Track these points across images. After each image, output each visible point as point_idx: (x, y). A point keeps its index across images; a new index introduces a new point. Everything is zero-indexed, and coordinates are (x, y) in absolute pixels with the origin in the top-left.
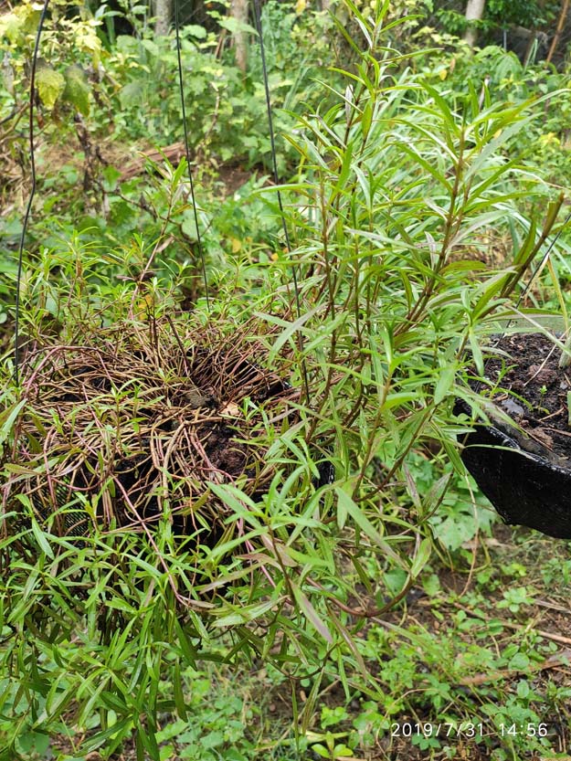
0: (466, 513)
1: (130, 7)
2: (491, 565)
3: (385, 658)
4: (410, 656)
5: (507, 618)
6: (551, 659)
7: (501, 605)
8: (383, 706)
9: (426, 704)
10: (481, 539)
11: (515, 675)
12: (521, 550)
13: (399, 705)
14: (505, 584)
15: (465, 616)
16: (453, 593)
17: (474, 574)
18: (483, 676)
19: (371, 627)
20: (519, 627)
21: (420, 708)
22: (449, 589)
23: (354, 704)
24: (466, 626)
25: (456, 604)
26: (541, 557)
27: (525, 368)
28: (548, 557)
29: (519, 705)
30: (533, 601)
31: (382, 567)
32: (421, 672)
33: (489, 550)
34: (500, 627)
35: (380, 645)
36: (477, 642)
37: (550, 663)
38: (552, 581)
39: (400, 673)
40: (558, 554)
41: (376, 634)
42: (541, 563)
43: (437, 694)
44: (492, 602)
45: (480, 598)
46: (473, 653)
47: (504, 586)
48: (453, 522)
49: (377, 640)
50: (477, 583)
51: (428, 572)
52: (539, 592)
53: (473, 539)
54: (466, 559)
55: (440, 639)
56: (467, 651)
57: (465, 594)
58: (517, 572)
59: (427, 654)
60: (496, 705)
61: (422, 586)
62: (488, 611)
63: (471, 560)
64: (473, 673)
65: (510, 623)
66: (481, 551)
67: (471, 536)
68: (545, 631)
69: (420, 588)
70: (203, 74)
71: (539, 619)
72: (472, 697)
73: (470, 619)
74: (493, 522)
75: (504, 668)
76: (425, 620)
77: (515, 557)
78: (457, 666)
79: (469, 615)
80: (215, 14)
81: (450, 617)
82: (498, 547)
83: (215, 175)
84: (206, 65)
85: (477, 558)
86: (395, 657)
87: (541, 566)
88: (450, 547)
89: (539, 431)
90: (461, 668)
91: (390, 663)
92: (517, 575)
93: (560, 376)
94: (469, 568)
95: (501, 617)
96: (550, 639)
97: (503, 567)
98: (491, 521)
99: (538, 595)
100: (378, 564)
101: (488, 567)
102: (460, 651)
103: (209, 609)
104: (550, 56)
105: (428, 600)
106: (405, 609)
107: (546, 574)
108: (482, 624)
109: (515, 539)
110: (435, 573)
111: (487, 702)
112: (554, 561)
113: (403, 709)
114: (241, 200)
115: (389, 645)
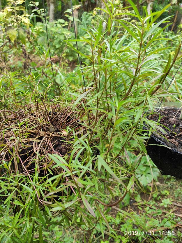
0: (149, 174)
1: (41, 14)
2: (157, 191)
3: (122, 223)
4: (131, 222)
5: (163, 209)
6: (179, 223)
7: (161, 204)
8: (122, 240)
9: (136, 240)
10: (154, 182)
11: (167, 229)
12: (167, 186)
13: (127, 240)
14: (162, 197)
15: (149, 209)
16: (145, 201)
17: (152, 194)
18: (156, 229)
19: (117, 213)
20: (167, 212)
21: (134, 241)
22: (144, 199)
23: (112, 240)
24: (150, 212)
25: (146, 205)
26: (174, 188)
27: (168, 119)
28: (176, 188)
29: (168, 240)
30: (172, 203)
31: (121, 192)
32: (134, 228)
33: (157, 186)
34: (161, 212)
35: (121, 219)
36: (153, 218)
37: (178, 224)
38: (178, 196)
39: (127, 229)
40: (180, 187)
41: (119, 215)
42: (174, 190)
43: (140, 236)
44: (158, 204)
45: (154, 202)
46: (152, 221)
47: (162, 198)
48: (144, 176)
49: (120, 217)
50: (153, 197)
51: (136, 194)
52: (174, 200)
53: (151, 182)
54: (149, 189)
55: (141, 217)
56: (150, 221)
57: (149, 201)
58: (166, 193)
59: (136, 222)
60: (160, 239)
61: (134, 198)
62: (157, 207)
63: (151, 189)
64: (152, 228)
65: (164, 211)
66: (154, 186)
67: (151, 181)
68: (176, 214)
69: (134, 199)
70: (63, 34)
71: (174, 209)
72: (152, 237)
73: (151, 210)
74: (158, 177)
75: (163, 226)
76: (136, 210)
77: (165, 188)
78: (147, 226)
79: (150, 208)
80: (67, 16)
81: (144, 209)
82: (160, 185)
83: (67, 65)
84: (64, 31)
85: (153, 189)
86: (126, 223)
87: (174, 191)
88: (144, 185)
89: (173, 140)
90: (148, 226)
91: (124, 225)
92: (166, 195)
93: (180, 122)
94: (150, 192)
95: (161, 209)
96: (178, 216)
97: (162, 192)
98: (157, 176)
99: (173, 201)
100: (120, 191)
101: (157, 192)
102: (148, 221)
103: (50, 204)
104: (172, 29)
105: (137, 203)
106: (129, 207)
107: (176, 194)
108: (155, 211)
109: (165, 182)
110: (139, 194)
111: (157, 239)
112: (178, 189)
113: (129, 241)
114: (75, 73)
115: (124, 219)
